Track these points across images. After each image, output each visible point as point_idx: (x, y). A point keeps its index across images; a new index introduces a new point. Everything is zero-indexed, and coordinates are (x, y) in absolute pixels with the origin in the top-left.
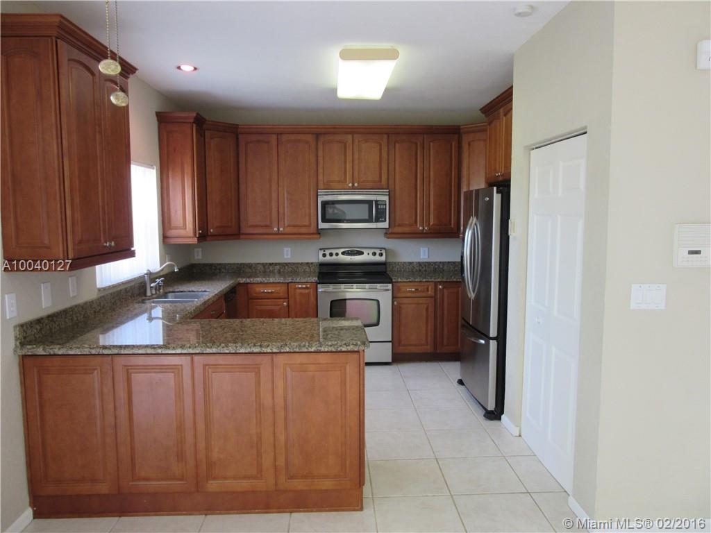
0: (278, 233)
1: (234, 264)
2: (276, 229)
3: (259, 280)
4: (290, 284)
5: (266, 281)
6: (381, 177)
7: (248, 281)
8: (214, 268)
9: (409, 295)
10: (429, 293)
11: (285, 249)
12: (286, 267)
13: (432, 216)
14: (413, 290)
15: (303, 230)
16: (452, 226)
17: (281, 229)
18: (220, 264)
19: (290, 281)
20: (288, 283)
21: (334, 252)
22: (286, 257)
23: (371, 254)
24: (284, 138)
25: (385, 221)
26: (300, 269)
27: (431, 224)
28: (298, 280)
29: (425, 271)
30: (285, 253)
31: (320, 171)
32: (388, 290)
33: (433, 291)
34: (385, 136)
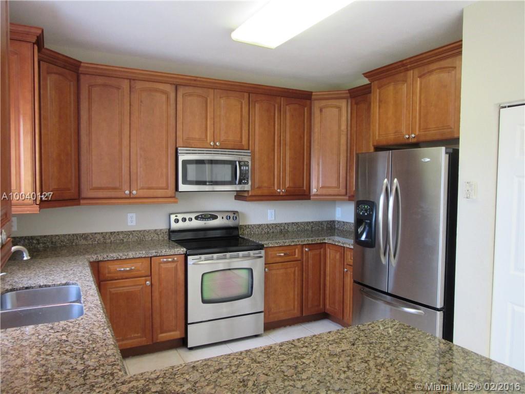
0: (130, 197)
1: (64, 236)
2: (127, 192)
3: (114, 255)
4: (153, 258)
5: (124, 257)
6: (241, 138)
7: (100, 258)
8: (35, 242)
9: (278, 260)
10: (296, 256)
11: (129, 215)
12: (131, 236)
13: (288, 178)
14: (282, 254)
15: (160, 193)
16: (305, 188)
17: (134, 192)
18: (45, 236)
19: (155, 254)
20: (151, 257)
21: (187, 216)
22: (129, 224)
23: (225, 217)
24: (139, 85)
25: (247, 183)
26: (147, 237)
27: (287, 185)
28: (163, 253)
29: (273, 232)
30: (129, 220)
31: (179, 126)
32: (261, 257)
33: (300, 254)
34: (246, 95)
